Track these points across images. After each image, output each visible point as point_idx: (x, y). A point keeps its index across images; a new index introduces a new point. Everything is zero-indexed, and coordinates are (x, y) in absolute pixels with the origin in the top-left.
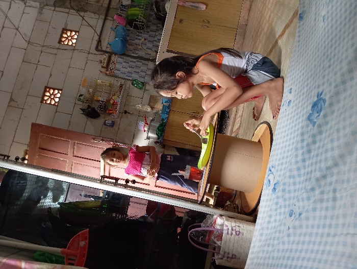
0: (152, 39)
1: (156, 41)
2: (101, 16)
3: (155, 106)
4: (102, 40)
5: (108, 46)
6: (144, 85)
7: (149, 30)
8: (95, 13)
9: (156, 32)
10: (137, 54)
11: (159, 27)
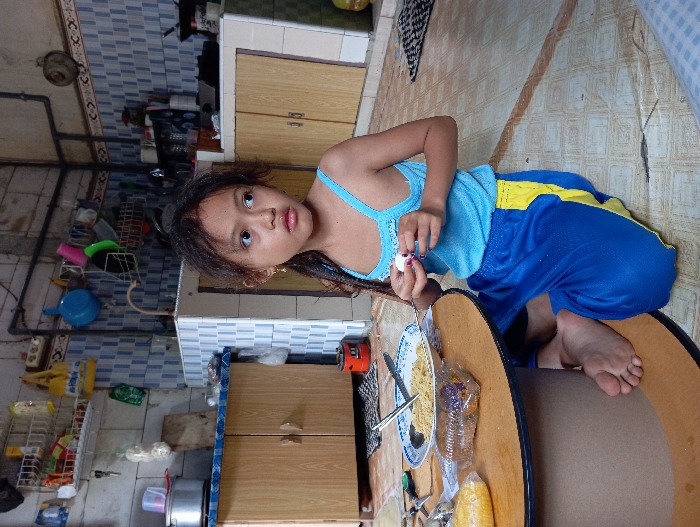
0: (155, 288)
1: (164, 290)
2: (23, 258)
3: (181, 442)
4: (27, 308)
5: (45, 318)
6: (144, 393)
7: (145, 271)
8: (8, 253)
9: (162, 272)
10: (121, 324)
11: (169, 261)
